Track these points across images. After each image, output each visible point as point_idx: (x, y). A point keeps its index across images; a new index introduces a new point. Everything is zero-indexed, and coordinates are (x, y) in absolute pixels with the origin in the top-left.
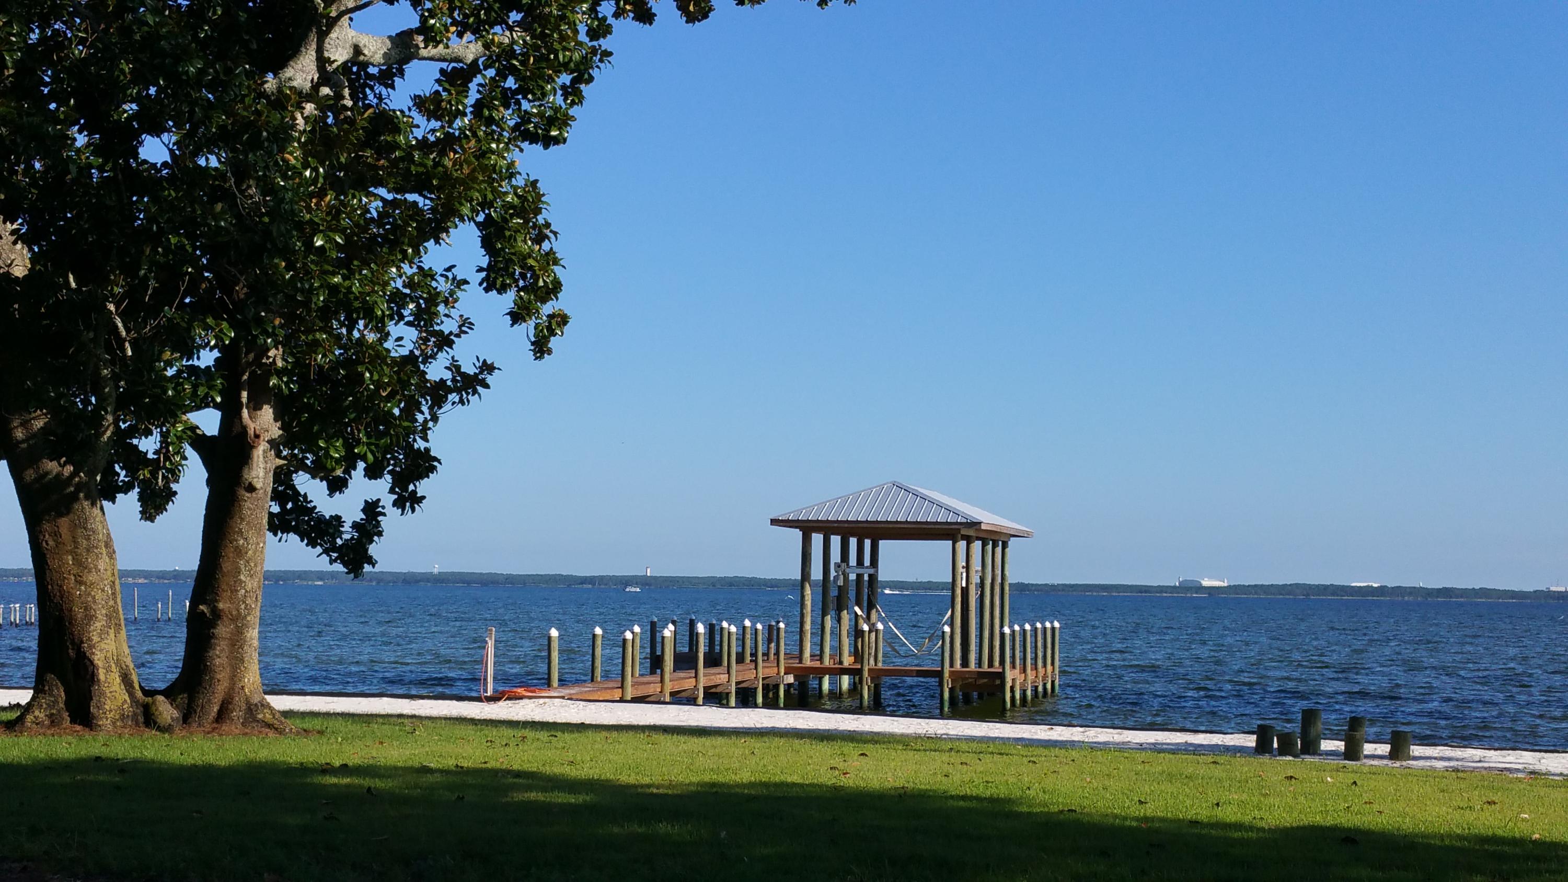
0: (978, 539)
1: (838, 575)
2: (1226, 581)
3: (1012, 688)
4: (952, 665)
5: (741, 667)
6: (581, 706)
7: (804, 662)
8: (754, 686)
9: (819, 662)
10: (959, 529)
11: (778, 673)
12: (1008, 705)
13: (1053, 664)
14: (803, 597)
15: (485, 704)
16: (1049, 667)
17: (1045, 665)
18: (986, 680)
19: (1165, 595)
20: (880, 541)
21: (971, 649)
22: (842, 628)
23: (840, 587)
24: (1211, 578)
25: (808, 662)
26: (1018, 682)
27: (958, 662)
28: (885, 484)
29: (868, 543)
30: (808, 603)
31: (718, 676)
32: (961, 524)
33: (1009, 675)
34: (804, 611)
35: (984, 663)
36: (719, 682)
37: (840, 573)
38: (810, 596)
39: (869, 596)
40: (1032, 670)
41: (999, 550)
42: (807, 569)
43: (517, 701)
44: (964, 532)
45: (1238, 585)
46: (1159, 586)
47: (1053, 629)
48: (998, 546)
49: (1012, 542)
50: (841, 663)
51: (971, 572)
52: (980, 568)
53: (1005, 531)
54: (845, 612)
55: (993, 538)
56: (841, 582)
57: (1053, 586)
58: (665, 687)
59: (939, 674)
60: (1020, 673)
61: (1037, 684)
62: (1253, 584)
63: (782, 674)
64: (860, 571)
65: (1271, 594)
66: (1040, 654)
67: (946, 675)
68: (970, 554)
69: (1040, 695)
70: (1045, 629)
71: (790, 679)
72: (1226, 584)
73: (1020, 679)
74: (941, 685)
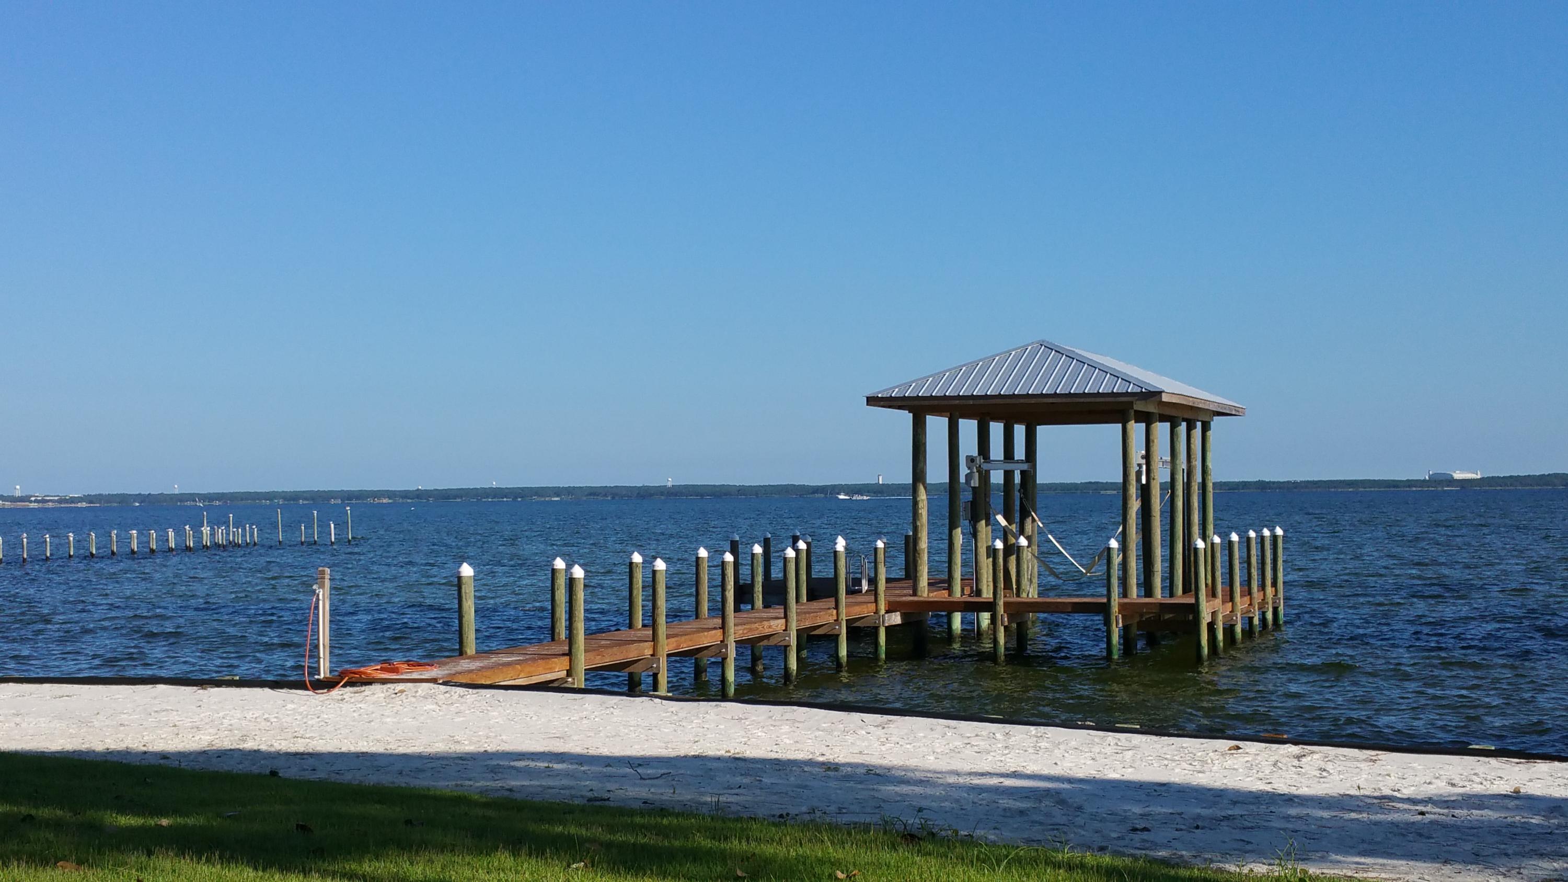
0: (1163, 419)
1: (972, 472)
2: (1479, 473)
3: (1211, 626)
4: (1125, 594)
5: (853, 599)
6: (456, 697)
7: (919, 593)
8: (836, 632)
9: (945, 592)
10: (1132, 403)
11: (877, 612)
12: (1205, 651)
13: (1274, 584)
14: (915, 503)
15: (310, 693)
16: (1270, 590)
17: (1263, 587)
18: (1171, 615)
19: (1414, 489)
20: (1038, 427)
21: (1155, 569)
22: (979, 545)
23: (974, 488)
24: (1462, 470)
25: (925, 592)
26: (1220, 617)
27: (1134, 591)
28: (1029, 345)
29: (1020, 431)
30: (923, 512)
31: (766, 624)
32: (1133, 394)
33: (1206, 611)
34: (918, 524)
35: (1177, 588)
36: (767, 631)
37: (975, 470)
38: (925, 503)
39: (1021, 499)
40: (1242, 596)
41: (1197, 432)
42: (921, 465)
43: (363, 688)
44: (1139, 406)
45: (1493, 477)
46: (1408, 481)
47: (1274, 538)
48: (1195, 427)
49: (1216, 422)
50: (979, 593)
51: (1152, 463)
52: (1169, 459)
53: (1200, 406)
54: (983, 522)
55: (1186, 416)
56: (975, 483)
57: (1295, 483)
58: (660, 649)
59: (1104, 609)
60: (1224, 602)
61: (1251, 615)
62: (1508, 475)
63: (882, 612)
64: (1009, 467)
65: (1528, 485)
66: (1255, 573)
67: (1115, 608)
68: (1151, 438)
69: (1257, 629)
70: (1262, 538)
71: (896, 619)
72: (1479, 477)
73: (1224, 610)
74: (1107, 623)
